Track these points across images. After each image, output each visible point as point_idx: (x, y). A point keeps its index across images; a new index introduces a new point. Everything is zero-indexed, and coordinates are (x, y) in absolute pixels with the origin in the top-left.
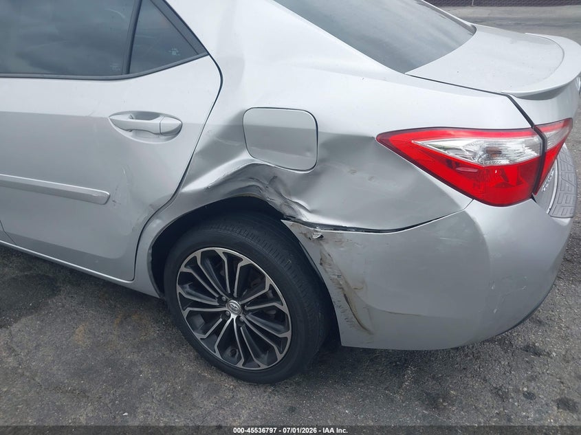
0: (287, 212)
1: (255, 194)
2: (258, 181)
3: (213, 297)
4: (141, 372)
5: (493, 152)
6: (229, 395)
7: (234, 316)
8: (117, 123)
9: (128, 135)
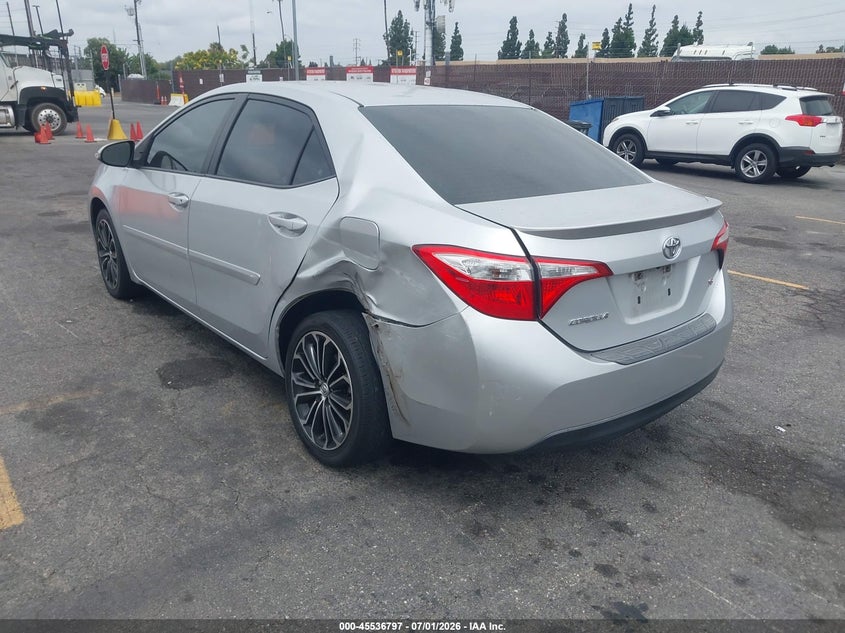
0: (366, 306)
1: (347, 288)
2: (350, 277)
3: (312, 381)
4: (255, 442)
5: (495, 272)
6: (311, 474)
7: (324, 398)
8: (273, 221)
9: (277, 230)
